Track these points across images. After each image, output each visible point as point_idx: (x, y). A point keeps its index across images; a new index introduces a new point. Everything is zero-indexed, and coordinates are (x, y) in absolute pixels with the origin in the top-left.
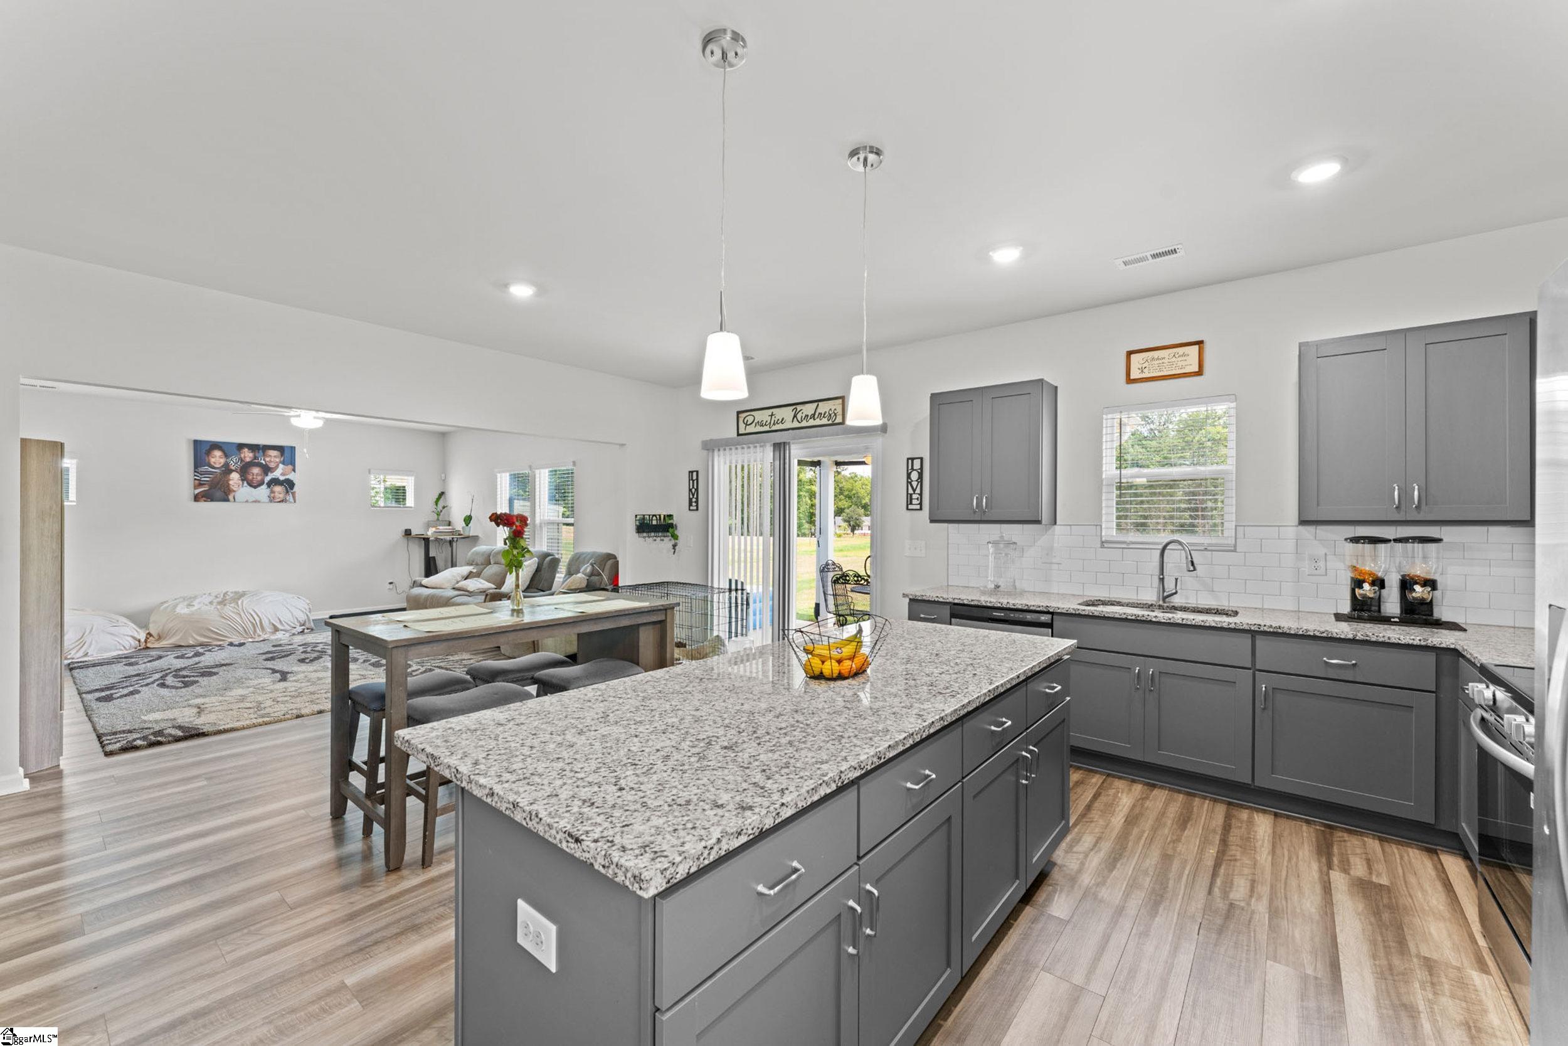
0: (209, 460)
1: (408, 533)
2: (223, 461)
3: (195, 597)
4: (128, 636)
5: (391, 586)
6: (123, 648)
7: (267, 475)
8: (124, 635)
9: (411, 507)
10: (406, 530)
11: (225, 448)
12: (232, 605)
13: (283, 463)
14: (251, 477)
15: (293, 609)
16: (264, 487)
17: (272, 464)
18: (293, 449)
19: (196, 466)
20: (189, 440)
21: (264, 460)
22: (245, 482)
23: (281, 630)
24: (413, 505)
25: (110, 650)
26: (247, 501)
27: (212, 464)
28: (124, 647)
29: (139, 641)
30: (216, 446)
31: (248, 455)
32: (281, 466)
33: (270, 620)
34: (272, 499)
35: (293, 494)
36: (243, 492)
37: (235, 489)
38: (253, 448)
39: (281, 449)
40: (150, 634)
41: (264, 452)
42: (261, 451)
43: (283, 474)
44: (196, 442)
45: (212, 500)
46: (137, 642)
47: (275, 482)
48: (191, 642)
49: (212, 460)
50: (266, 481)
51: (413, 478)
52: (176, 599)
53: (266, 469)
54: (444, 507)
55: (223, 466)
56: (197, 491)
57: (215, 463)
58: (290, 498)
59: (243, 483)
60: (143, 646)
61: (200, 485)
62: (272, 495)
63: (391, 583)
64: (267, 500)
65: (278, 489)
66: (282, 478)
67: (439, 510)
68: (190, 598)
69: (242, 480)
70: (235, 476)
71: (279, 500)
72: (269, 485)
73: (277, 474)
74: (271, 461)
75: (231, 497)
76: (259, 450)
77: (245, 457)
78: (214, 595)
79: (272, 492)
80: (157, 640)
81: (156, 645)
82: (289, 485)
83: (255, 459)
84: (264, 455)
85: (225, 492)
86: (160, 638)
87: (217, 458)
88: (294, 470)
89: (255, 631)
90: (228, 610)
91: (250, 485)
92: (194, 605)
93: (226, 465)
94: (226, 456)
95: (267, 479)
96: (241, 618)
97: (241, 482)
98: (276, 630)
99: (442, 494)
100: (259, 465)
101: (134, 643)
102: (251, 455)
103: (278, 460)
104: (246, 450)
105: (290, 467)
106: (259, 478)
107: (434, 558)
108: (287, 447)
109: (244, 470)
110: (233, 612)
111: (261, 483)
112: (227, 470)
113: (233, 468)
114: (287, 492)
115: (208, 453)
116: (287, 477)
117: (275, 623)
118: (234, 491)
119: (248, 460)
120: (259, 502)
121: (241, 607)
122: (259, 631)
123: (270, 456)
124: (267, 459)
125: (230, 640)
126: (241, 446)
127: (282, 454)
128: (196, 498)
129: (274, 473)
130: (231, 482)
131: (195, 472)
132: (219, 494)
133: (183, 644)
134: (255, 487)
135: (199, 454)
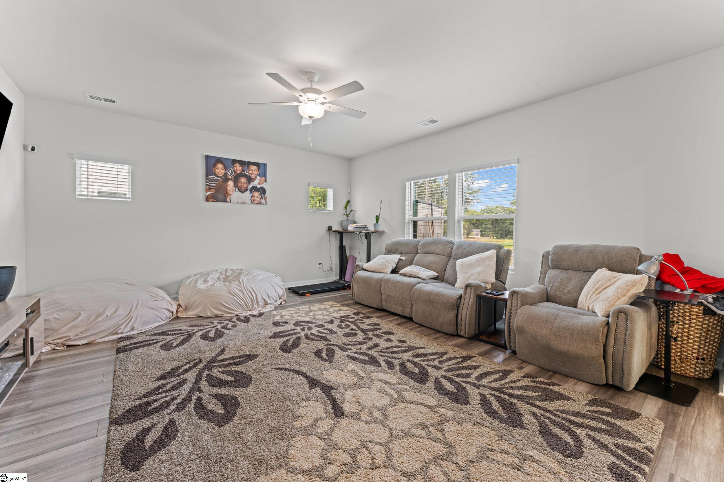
0: (215, 170)
1: (330, 228)
2: (223, 172)
3: (208, 274)
4: (164, 309)
5: (320, 266)
6: (160, 320)
7: (250, 184)
8: (162, 309)
9: (331, 211)
10: (329, 227)
11: (224, 162)
12: (236, 283)
13: (259, 175)
14: (240, 185)
15: (276, 287)
16: (248, 192)
17: (253, 176)
18: (265, 165)
19: (207, 175)
20: (203, 155)
21: (248, 172)
22: (237, 188)
23: (269, 304)
24: (332, 209)
25: (152, 323)
26: (238, 203)
27: (217, 174)
28: (162, 319)
29: (172, 313)
30: (219, 160)
31: (238, 168)
32: (258, 177)
33: (262, 296)
34: (253, 202)
35: (265, 198)
36: (235, 195)
37: (230, 193)
38: (242, 163)
39: (257, 165)
40: (179, 305)
41: (248, 167)
42: (246, 166)
43: (259, 184)
44: (207, 157)
45: (217, 201)
46: (171, 314)
47: (254, 189)
48: (209, 314)
49: (217, 171)
50: (249, 188)
51: (332, 190)
52: (195, 275)
53: (250, 180)
54: (351, 211)
55: (223, 175)
56: (208, 193)
57: (218, 173)
58: (263, 201)
59: (235, 189)
60: (175, 316)
61: (210, 189)
62: (253, 198)
63: (320, 264)
64: (249, 202)
65: (256, 194)
66: (259, 186)
67: (348, 212)
68: (205, 275)
69: (235, 187)
70: (231, 183)
71: (256, 202)
72: (251, 191)
73: (256, 183)
74: (252, 174)
75: (228, 199)
76: (245, 165)
77: (237, 170)
78: (219, 271)
79: (253, 196)
80: (185, 310)
81: (184, 316)
82: (263, 191)
83: (243, 172)
84: (248, 169)
85: (224, 195)
86: (186, 309)
87: (220, 169)
88: (266, 181)
89: (253, 305)
90: (234, 286)
91: (240, 190)
92: (208, 281)
93: (225, 175)
94: (226, 168)
95: (250, 186)
96: (244, 294)
97: (234, 188)
98: (266, 303)
99: (348, 202)
100: (245, 176)
101: (168, 314)
102: (240, 168)
103: (256, 173)
104: (237, 164)
105: (263, 178)
106: (245, 185)
107: (345, 246)
108: (262, 163)
109: (236, 179)
110: (238, 289)
111: (246, 190)
112: (226, 179)
113: (230, 177)
114: (262, 197)
115: (215, 165)
116: (262, 186)
117: (266, 299)
118: (230, 195)
119: (238, 172)
120: (245, 203)
121: (242, 284)
122: (255, 306)
123: (252, 170)
124: (250, 172)
125: (236, 313)
126: (234, 161)
127: (259, 169)
128: (207, 199)
129: (254, 183)
130: (228, 188)
131: (206, 179)
132: (221, 196)
133: (203, 315)
134: (243, 192)
135: (209, 166)
